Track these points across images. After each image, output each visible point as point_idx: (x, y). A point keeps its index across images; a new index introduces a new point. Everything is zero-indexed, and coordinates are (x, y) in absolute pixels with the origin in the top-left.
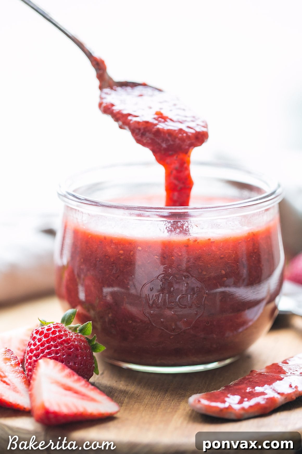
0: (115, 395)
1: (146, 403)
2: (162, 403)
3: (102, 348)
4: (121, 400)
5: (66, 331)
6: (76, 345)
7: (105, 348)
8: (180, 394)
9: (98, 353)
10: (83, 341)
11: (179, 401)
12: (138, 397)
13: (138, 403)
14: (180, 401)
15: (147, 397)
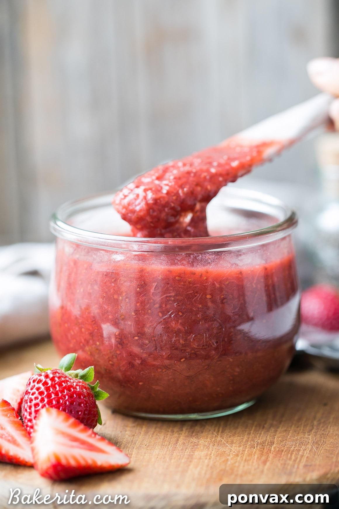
0: (122, 446)
1: (157, 453)
2: (174, 453)
3: (106, 395)
4: (129, 451)
5: (66, 377)
6: (78, 392)
7: (109, 395)
8: (193, 442)
9: (101, 400)
10: (85, 388)
11: (192, 450)
12: (147, 447)
13: (148, 454)
14: (194, 450)
15: (157, 448)
